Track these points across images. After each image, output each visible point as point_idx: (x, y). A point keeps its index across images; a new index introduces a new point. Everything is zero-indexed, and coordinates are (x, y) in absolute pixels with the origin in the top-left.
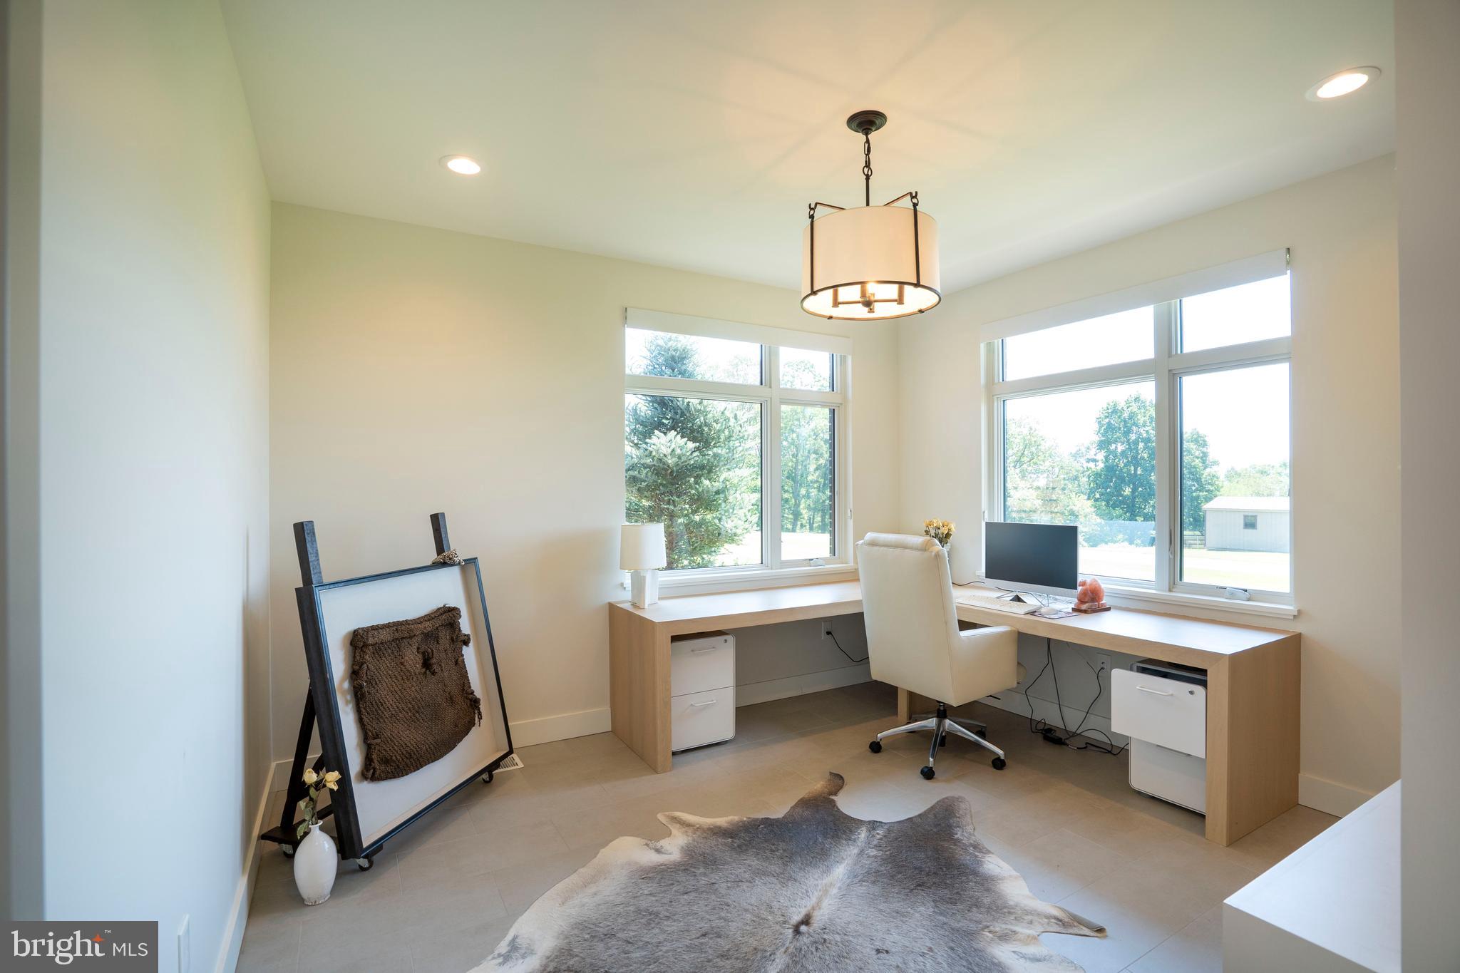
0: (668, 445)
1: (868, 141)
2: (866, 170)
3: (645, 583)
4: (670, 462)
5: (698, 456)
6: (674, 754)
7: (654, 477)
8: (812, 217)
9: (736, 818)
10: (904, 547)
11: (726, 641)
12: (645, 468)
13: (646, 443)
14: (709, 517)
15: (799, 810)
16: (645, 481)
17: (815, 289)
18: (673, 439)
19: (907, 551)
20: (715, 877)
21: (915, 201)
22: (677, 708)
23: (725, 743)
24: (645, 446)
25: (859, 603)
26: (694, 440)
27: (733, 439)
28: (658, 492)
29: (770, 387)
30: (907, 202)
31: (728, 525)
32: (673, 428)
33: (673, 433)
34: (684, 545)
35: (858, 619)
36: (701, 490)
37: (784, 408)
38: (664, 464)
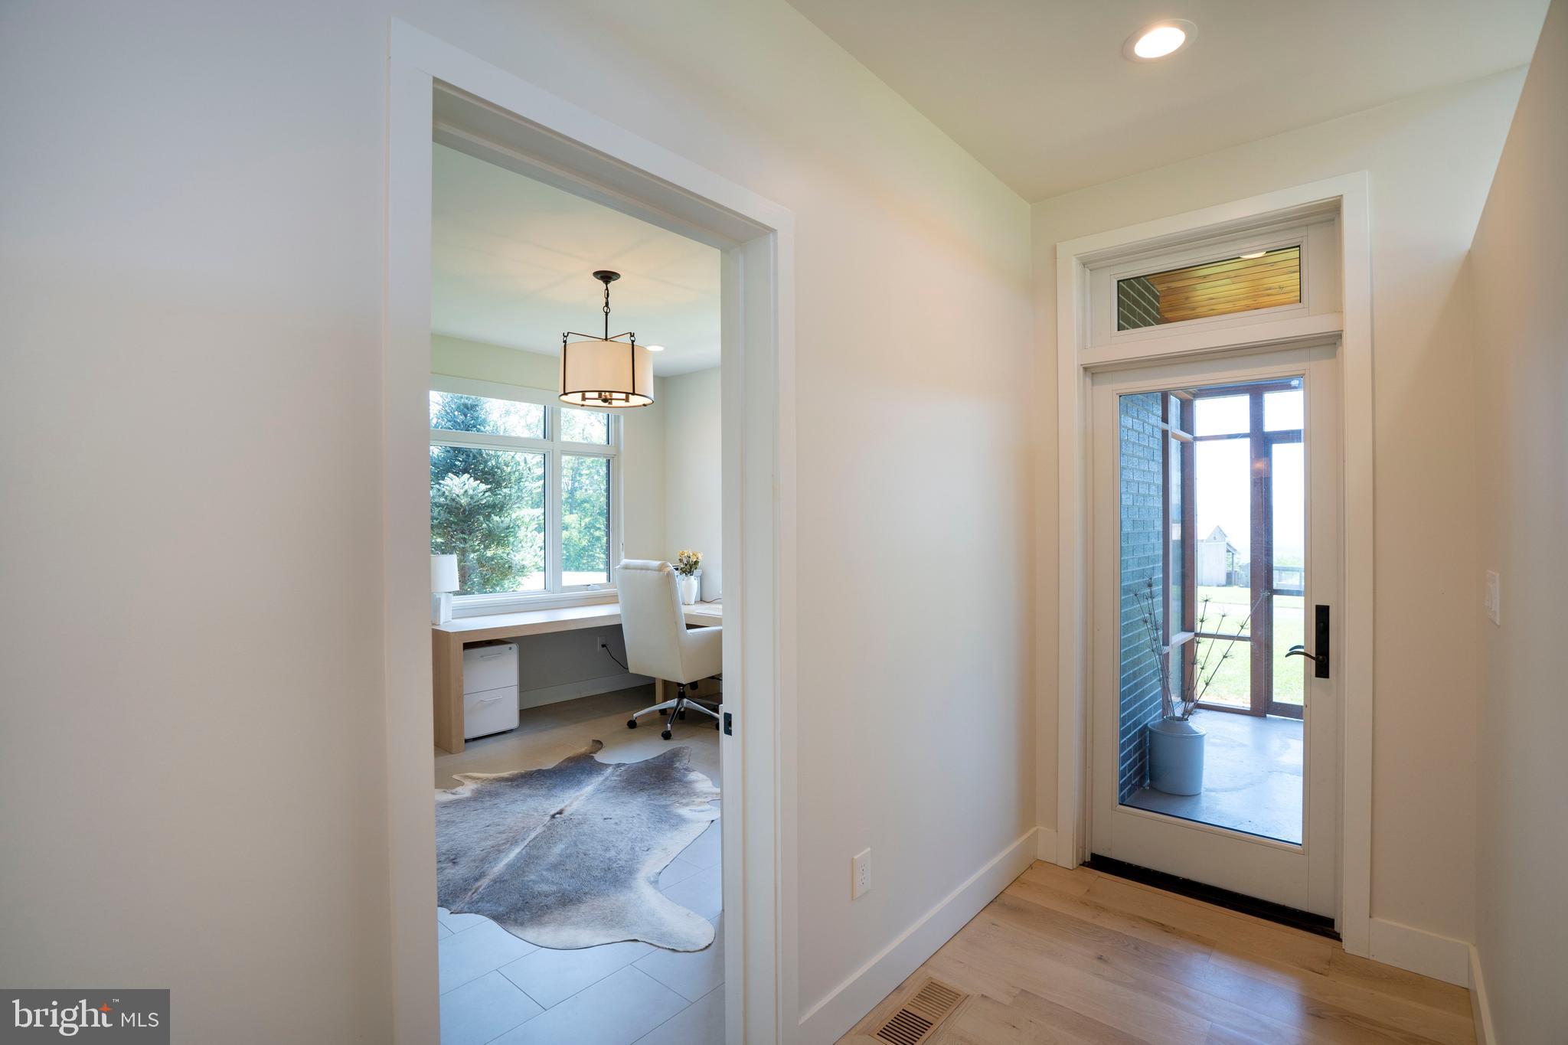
0: (461, 486)
1: (607, 289)
2: (605, 308)
3: (440, 604)
4: (462, 501)
5: (489, 496)
6: (467, 741)
7: (446, 515)
8: (565, 342)
9: (516, 772)
10: (647, 569)
11: (510, 648)
12: (438, 507)
13: (440, 484)
14: (500, 551)
15: (566, 764)
16: (437, 519)
17: (567, 392)
18: (466, 482)
19: (649, 572)
20: (496, 801)
21: (633, 338)
22: (469, 702)
23: (511, 731)
24: (437, 486)
25: (618, 616)
26: (486, 482)
27: (523, 480)
28: (449, 529)
29: (552, 441)
30: (627, 339)
31: (517, 558)
32: (465, 471)
33: (466, 476)
34: (476, 578)
35: (619, 627)
36: (491, 525)
37: (565, 458)
38: (457, 503)
